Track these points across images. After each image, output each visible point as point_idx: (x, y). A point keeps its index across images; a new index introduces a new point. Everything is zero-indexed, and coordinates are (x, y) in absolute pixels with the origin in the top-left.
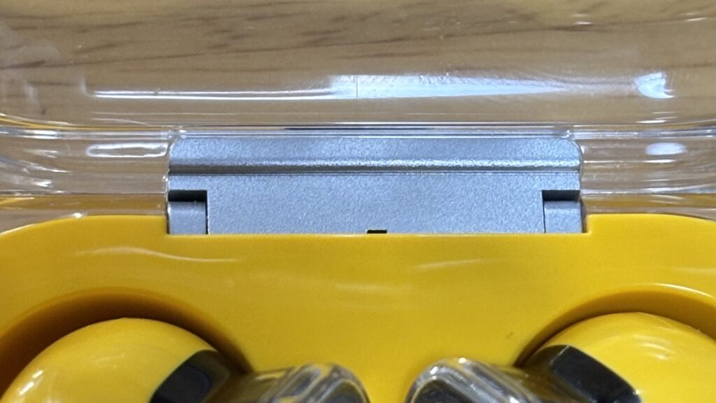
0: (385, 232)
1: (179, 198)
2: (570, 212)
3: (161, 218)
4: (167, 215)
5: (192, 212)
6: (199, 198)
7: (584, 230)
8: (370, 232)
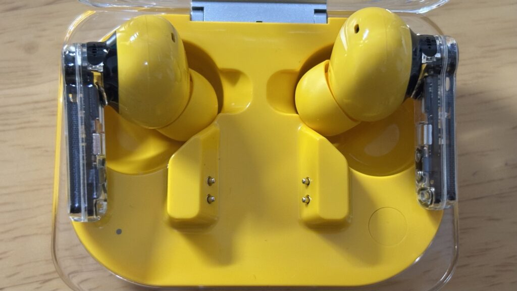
0: (261, 22)
1: (196, 9)
2: (323, 16)
3: (188, 16)
4: (191, 15)
5: (199, 14)
6: (201, 9)
7: (327, 23)
8: (257, 22)
